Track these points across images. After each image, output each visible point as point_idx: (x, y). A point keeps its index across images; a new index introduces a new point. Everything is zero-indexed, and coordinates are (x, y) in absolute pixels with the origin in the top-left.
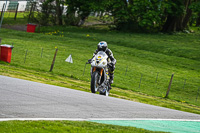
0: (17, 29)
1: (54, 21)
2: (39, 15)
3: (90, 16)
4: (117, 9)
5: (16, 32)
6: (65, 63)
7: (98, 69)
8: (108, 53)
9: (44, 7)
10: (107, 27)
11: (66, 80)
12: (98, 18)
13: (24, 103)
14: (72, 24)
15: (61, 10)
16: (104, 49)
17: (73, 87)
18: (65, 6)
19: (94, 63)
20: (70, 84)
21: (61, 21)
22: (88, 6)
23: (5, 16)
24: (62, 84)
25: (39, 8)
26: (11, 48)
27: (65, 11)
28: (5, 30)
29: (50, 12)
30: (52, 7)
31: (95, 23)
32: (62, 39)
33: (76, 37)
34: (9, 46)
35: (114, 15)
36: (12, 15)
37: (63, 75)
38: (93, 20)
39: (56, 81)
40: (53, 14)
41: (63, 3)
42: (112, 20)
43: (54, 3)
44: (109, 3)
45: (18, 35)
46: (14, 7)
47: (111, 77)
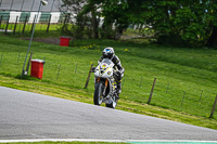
0: (49, 43)
1: (89, 34)
2: (73, 27)
3: (129, 29)
4: (158, 21)
5: (49, 46)
9: (79, 18)
10: (146, 41)
12: (138, 31)
14: (109, 37)
15: (97, 22)
16: (109, 56)
18: (102, 18)
19: (97, 73)
21: (97, 33)
22: (127, 18)
23: (37, 28)
25: (74, 20)
26: (43, 63)
27: (101, 23)
28: (36, 43)
29: (85, 24)
30: (87, 19)
31: (134, 36)
32: (97, 54)
34: (41, 61)
35: (155, 27)
36: (44, 27)
38: (132, 33)
39: (91, 99)
40: (88, 27)
41: (99, 14)
42: (152, 33)
43: (90, 15)
44: (148, 15)
45: (50, 49)
46: (46, 19)
47: (119, 87)
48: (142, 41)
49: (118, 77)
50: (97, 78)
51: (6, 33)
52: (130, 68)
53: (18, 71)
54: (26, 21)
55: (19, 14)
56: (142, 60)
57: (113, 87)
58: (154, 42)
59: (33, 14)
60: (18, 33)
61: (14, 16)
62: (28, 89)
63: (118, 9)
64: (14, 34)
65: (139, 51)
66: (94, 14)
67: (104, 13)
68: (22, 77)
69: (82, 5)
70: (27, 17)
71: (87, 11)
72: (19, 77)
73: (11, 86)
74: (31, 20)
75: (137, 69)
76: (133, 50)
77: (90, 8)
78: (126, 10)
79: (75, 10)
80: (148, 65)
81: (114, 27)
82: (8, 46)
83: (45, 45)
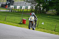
1: (38, 12)
2: (34, 10)
3: (49, 11)
4: (57, 9)
5: (27, 15)
6: (41, 25)
7: (31, 22)
8: (35, 16)
9: (36, 8)
10: (54, 14)
11: (42, 29)
12: (51, 11)
13: (29, 36)
14: (44, 13)
15: (41, 9)
17: (44, 32)
18: (42, 8)
20: (43, 31)
21: (40, 12)
22: (49, 8)
23: (24, 10)
24: (41, 31)
25: (34, 8)
26: (26, 20)
27: (42, 9)
28: (24, 14)
29: (37, 9)
30: (38, 8)
31: (51, 13)
32: (41, 17)
33: (45, 17)
35: (56, 10)
36: (26, 10)
37: (41, 28)
38: (50, 12)
39: (39, 30)
40: (38, 10)
41: (41, 7)
42: (56, 12)
43: (39, 7)
44: (55, 7)
45: (28, 16)
46: (27, 8)
47: (36, 24)
48: (53, 14)
49: (36, 21)
50: (30, 21)
51: (16, 12)
52: (50, 21)
53: (19, 22)
54: (21, 8)
55: (19, 6)
56: (53, 19)
57: (34, 24)
58: (56, 15)
59: (23, 7)
60: (19, 12)
61: (18, 7)
62: (22, 27)
63: (46, 5)
64: (18, 12)
65: (52, 17)
66: (40, 7)
67: (43, 6)
68: (20, 24)
69: (36, 4)
70: (22, 7)
71: (38, 6)
72: (19, 24)
73: (17, 26)
74: (23, 8)
75: (51, 22)
76: (50, 16)
77: (39, 5)
78: (49, 6)
79: (35, 5)
80: (54, 21)
81: (45, 10)
82: (16, 15)
83: (26, 15)
